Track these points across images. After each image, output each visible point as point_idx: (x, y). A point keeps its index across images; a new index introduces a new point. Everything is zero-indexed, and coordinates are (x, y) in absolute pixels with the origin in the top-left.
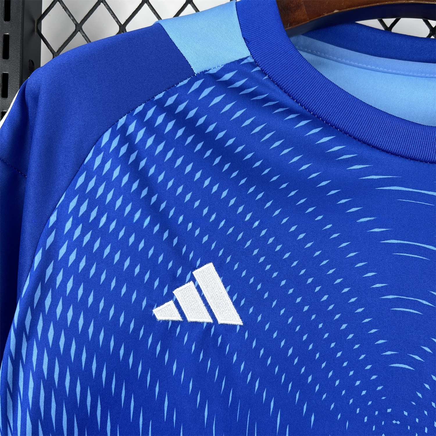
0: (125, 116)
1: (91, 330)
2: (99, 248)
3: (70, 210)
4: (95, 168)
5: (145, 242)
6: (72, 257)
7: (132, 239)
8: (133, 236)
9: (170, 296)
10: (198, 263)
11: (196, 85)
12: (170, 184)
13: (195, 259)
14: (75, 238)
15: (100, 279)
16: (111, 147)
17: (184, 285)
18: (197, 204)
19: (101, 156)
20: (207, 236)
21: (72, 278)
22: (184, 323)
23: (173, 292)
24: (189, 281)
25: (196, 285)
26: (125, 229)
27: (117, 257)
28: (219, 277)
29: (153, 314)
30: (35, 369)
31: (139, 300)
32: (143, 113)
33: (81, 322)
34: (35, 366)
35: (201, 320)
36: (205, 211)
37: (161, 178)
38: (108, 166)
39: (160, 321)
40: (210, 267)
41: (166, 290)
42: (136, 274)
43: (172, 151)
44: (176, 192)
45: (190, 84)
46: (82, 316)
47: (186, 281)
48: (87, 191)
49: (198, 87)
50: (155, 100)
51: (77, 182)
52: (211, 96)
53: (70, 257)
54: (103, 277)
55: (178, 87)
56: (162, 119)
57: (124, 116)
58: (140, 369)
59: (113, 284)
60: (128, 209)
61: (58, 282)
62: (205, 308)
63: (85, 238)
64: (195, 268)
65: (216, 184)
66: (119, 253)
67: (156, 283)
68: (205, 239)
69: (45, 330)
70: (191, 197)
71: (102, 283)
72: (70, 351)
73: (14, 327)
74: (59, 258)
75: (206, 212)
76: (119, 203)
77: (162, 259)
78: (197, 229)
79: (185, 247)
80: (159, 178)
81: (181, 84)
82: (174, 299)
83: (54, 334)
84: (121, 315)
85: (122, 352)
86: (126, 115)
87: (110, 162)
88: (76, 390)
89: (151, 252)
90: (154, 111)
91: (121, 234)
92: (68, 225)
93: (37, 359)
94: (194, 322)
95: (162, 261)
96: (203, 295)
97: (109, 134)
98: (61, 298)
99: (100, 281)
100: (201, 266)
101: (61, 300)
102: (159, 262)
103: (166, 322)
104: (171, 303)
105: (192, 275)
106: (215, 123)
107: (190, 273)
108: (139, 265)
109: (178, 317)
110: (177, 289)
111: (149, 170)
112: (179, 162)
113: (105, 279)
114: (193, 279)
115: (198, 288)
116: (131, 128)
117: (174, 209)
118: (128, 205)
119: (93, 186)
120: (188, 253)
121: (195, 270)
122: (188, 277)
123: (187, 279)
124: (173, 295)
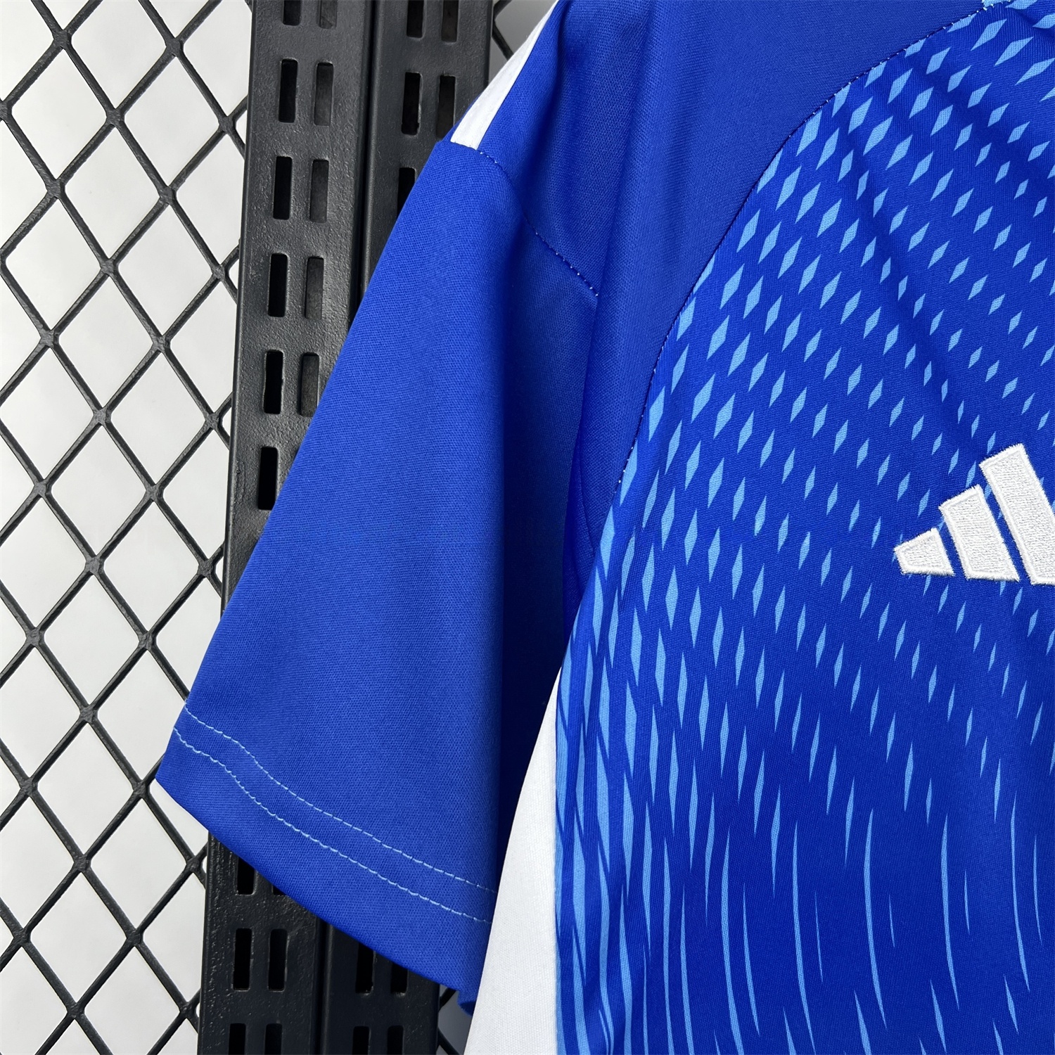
0: (848, 88)
1: (757, 592)
2: (781, 396)
3: (724, 301)
4: (779, 205)
5: (884, 387)
6: (724, 416)
7: (854, 380)
8: (858, 371)
9: (932, 519)
10: (991, 443)
11: (991, 32)
12: (939, 254)
13: (984, 434)
14: (732, 368)
15: (782, 470)
16: (822, 156)
17: (962, 493)
18: (997, 304)
19: (795, 175)
20: (1015, 382)
21: (722, 464)
22: (957, 582)
23: (940, 508)
24: (973, 484)
25: (988, 493)
26: (841, 354)
27: (820, 420)
28: (1038, 477)
29: (894, 558)
30: (637, 679)
31: (865, 526)
32: (883, 85)
33: (737, 571)
34: (638, 672)
35: (996, 576)
36: (1015, 322)
37: (917, 239)
38: (808, 202)
39: (907, 576)
40: (1017, 454)
41: (923, 504)
42: (859, 462)
43: (948, 176)
44: (951, 274)
45: (977, 28)
46: (739, 557)
47: (967, 485)
48: (762, 257)
49: (994, 36)
50: (906, 56)
51: (741, 233)
52: (1023, 60)
53: (719, 415)
54: (789, 466)
55: (950, 33)
56: (927, 100)
57: (844, 87)
58: (856, 687)
59: (810, 484)
60: (851, 306)
61: (690, 475)
62: (1004, 547)
63: (754, 369)
64: (984, 456)
65: (1042, 259)
66: (824, 411)
67: (903, 486)
68: (1011, 387)
69: (660, 587)
70: (984, 288)
71: (786, 480)
72: (712, 639)
73: (602, 573)
74: (694, 416)
75: (1017, 324)
76: (829, 291)
77: (920, 429)
78: (992, 363)
79: (962, 406)
80: (913, 238)
81: (956, 26)
82: (941, 525)
83: (679, 597)
84: (824, 558)
85: (821, 645)
86: (848, 84)
87: (815, 191)
88: (719, 734)
89: (896, 412)
90: (908, 81)
91: (832, 365)
92: (718, 338)
93: (642, 656)
94: (978, 580)
95: (921, 433)
96: (1002, 518)
97: (818, 125)
98: (696, 512)
99: (782, 475)
100: (997, 449)
101: (695, 516)
102: (914, 436)
103: (920, 577)
104: (934, 533)
105: (979, 472)
106: (1025, 123)
107: (974, 466)
108: (868, 440)
109: (946, 568)
110: (949, 501)
111: (891, 219)
112: (962, 202)
113: (793, 472)
114: (981, 480)
115: (992, 502)
116: (858, 117)
117: (941, 314)
118: (851, 296)
119: (773, 247)
120: (968, 419)
121: (984, 460)
122: (971, 474)
123: (969, 481)
124: (940, 514)
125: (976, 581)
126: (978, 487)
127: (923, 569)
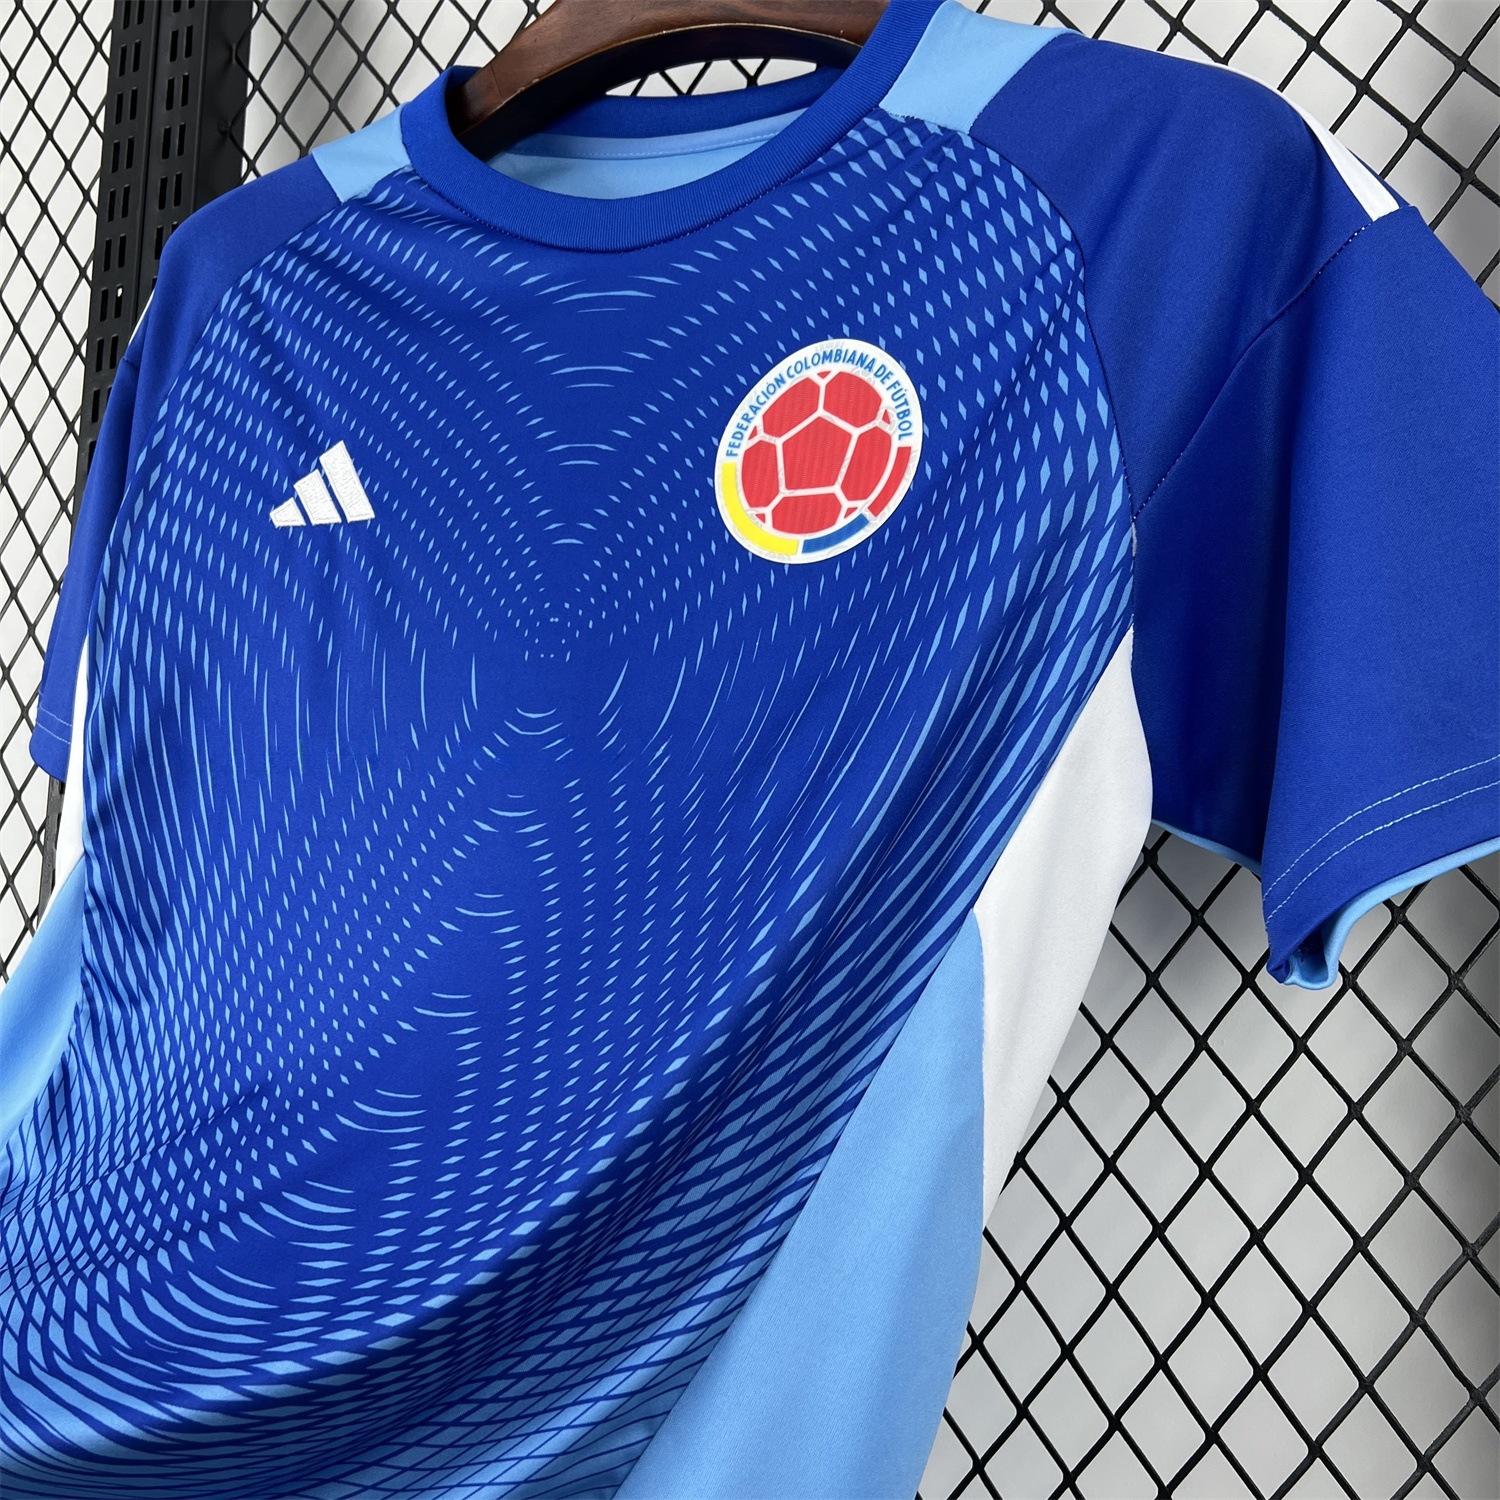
1: (198, 548)
2: (212, 441)
3: (183, 395)
4: (213, 341)
5: (263, 425)
7: (249, 424)
8: (251, 419)
9: (290, 493)
10: (328, 444)
14: (185, 432)
15: (212, 480)
16: (231, 309)
17: (307, 476)
18: (326, 364)
19: (220, 323)
20: (337, 406)
21: (180, 482)
22: (310, 530)
23: (295, 486)
24: (315, 470)
25: (323, 474)
26: (242, 411)
27: (232, 449)
28: (351, 458)
29: (270, 519)
35: (327, 521)
36: (336, 372)
38: (227, 335)
39: (278, 528)
40: (340, 447)
41: (285, 486)
42: (252, 469)
44: (304, 354)
46: (178, 522)
47: (311, 471)
48: (204, 370)
50: (289, 244)
53: (180, 456)
54: (215, 477)
55: (319, 224)
59: (226, 485)
61: (165, 490)
62: (331, 503)
63: (197, 429)
64: (323, 452)
67: (276, 477)
68: (336, 410)
70: (319, 357)
76: (236, 379)
77: (281, 444)
78: (326, 399)
79: (313, 426)
80: (286, 340)
81: (323, 218)
82: (296, 497)
84: (233, 524)
85: (234, 575)
87: (229, 329)
91: (238, 419)
96: (331, 487)
97: (230, 294)
98: (167, 510)
99: (212, 483)
100: (330, 447)
102: (278, 448)
103: (285, 529)
104: (292, 502)
105: (319, 461)
106: (361, 259)
107: (316, 459)
109: (301, 522)
110: (300, 481)
113: (218, 480)
114: (319, 467)
115: (325, 479)
116: (258, 284)
117: (303, 378)
119: (210, 364)
121: (322, 454)
122: (314, 464)
123: (312, 468)
124: (294, 490)
125: (318, 526)
126: (317, 471)
127: (286, 524)
